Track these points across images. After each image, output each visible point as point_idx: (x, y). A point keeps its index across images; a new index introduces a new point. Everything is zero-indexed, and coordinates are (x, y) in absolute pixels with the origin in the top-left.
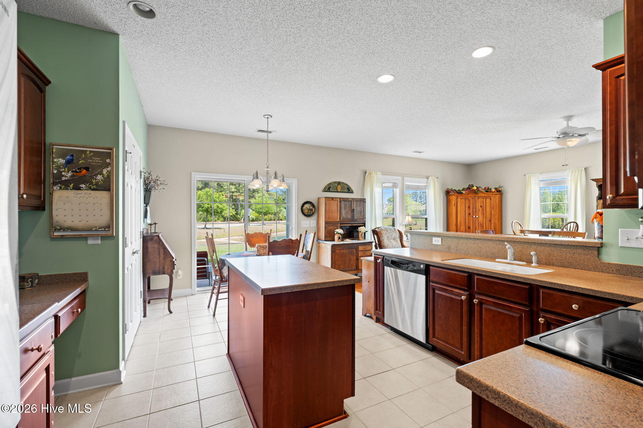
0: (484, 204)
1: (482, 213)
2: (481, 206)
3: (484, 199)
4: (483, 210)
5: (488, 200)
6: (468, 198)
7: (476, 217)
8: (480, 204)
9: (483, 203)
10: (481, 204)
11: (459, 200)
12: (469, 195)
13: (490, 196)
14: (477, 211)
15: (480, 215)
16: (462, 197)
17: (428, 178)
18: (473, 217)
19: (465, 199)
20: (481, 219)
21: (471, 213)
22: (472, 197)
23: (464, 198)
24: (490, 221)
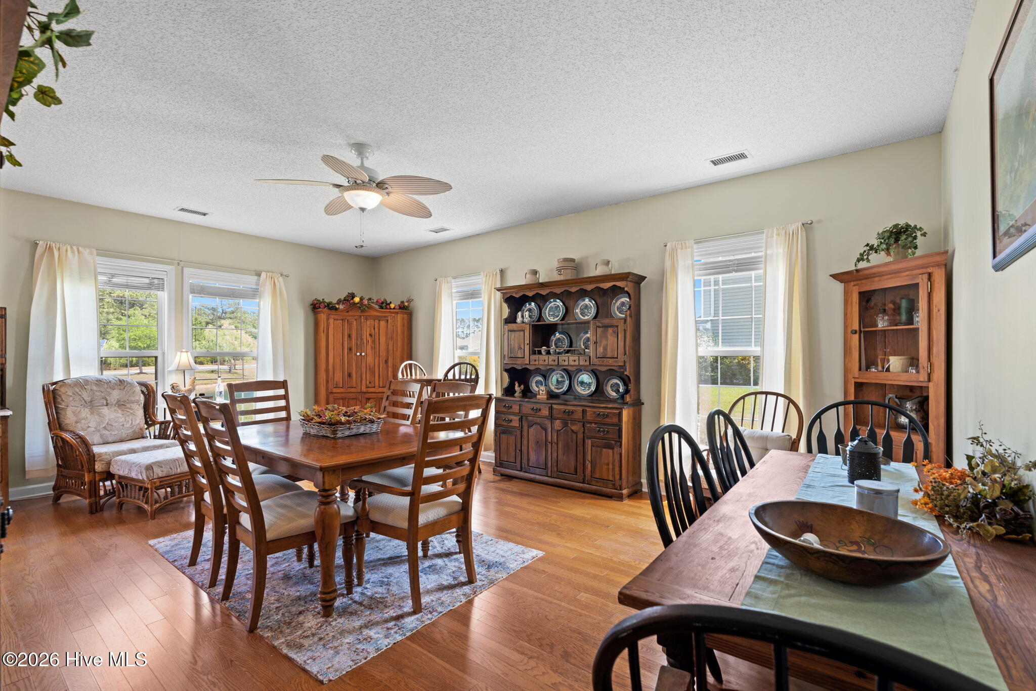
0: (377, 330)
1: (372, 347)
2: (371, 335)
3: (377, 321)
4: (374, 342)
5: (383, 323)
6: (348, 318)
7: (361, 354)
8: (368, 330)
9: (374, 329)
10: (370, 331)
11: (331, 321)
12: (351, 313)
13: (385, 317)
14: (363, 343)
15: (369, 350)
16: (336, 317)
17: (259, 275)
18: (356, 354)
19: (342, 320)
20: (370, 359)
21: (354, 348)
22: (354, 316)
23: (341, 318)
24: (386, 362)
